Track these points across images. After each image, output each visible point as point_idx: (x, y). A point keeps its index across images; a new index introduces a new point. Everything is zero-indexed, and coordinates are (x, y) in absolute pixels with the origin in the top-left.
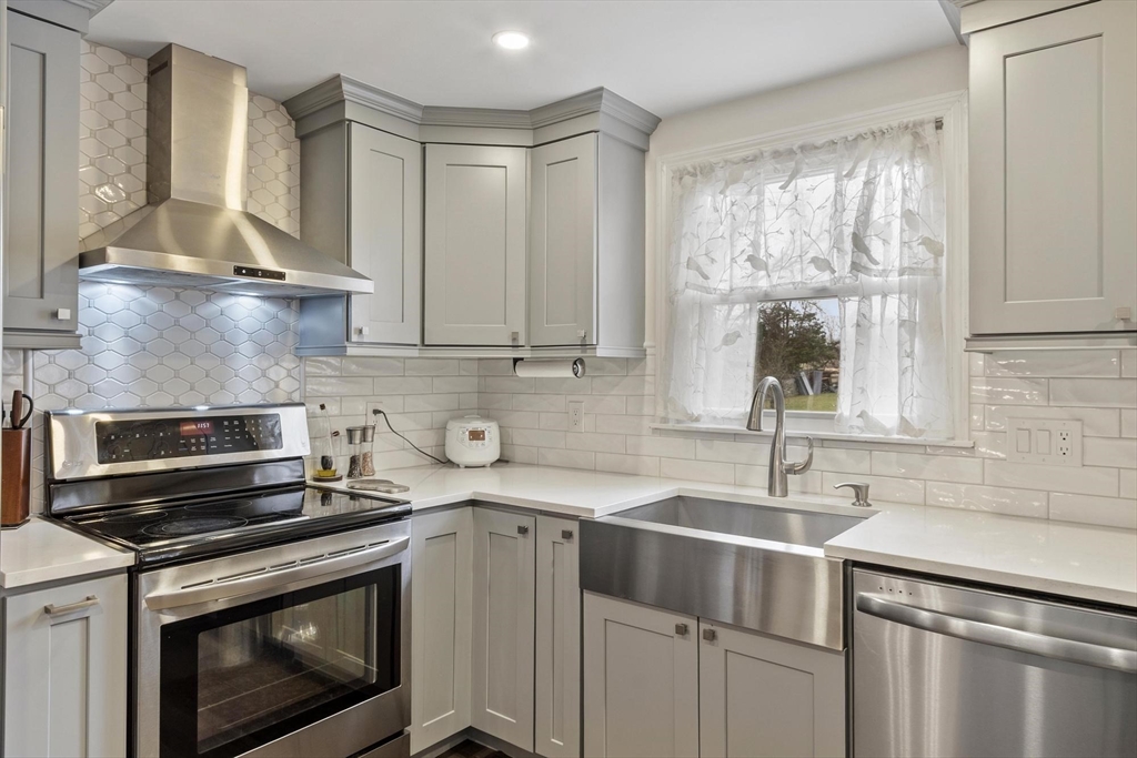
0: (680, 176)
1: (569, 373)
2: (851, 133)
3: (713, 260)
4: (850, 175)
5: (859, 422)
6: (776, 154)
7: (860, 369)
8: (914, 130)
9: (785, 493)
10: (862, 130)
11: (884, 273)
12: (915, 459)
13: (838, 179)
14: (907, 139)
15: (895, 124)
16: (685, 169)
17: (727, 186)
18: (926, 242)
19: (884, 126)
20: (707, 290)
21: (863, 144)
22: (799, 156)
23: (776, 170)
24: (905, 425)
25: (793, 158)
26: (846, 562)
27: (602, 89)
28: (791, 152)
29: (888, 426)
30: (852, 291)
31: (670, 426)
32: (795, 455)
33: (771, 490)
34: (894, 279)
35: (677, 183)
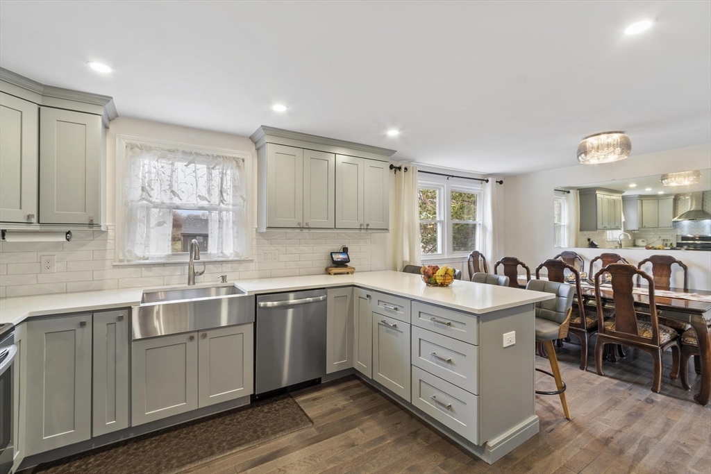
0: (131, 147)
1: (63, 239)
2: (215, 154)
3: (153, 189)
4: (213, 168)
5: (221, 255)
6: (184, 152)
7: (221, 237)
8: (237, 160)
9: (194, 283)
10: (220, 154)
11: (227, 204)
12: (236, 265)
13: (208, 168)
14: (234, 162)
15: (231, 156)
16: (136, 144)
17: (158, 159)
18: (242, 197)
19: (227, 155)
20: (150, 202)
21: (219, 159)
22: (194, 156)
23: (183, 158)
24: (237, 254)
25: (191, 156)
26: (256, 295)
27: (112, 98)
28: (191, 153)
29: (228, 255)
30: (215, 209)
31: (126, 263)
32: (198, 269)
33: (189, 284)
34: (231, 207)
35: (129, 149)
